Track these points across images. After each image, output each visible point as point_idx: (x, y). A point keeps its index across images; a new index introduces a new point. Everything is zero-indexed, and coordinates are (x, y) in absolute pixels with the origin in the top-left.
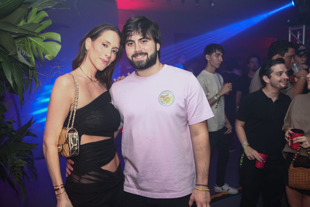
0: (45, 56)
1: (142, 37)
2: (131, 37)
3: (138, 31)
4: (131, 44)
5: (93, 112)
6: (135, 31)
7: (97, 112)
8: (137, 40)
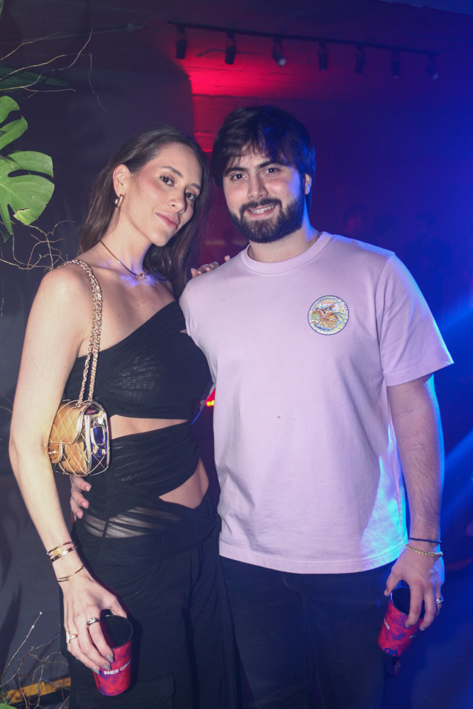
0: (14, 214)
1: (268, 160)
2: (239, 160)
3: (258, 144)
4: (239, 177)
5: (137, 358)
6: (248, 143)
7: (147, 359)
8: (255, 167)
